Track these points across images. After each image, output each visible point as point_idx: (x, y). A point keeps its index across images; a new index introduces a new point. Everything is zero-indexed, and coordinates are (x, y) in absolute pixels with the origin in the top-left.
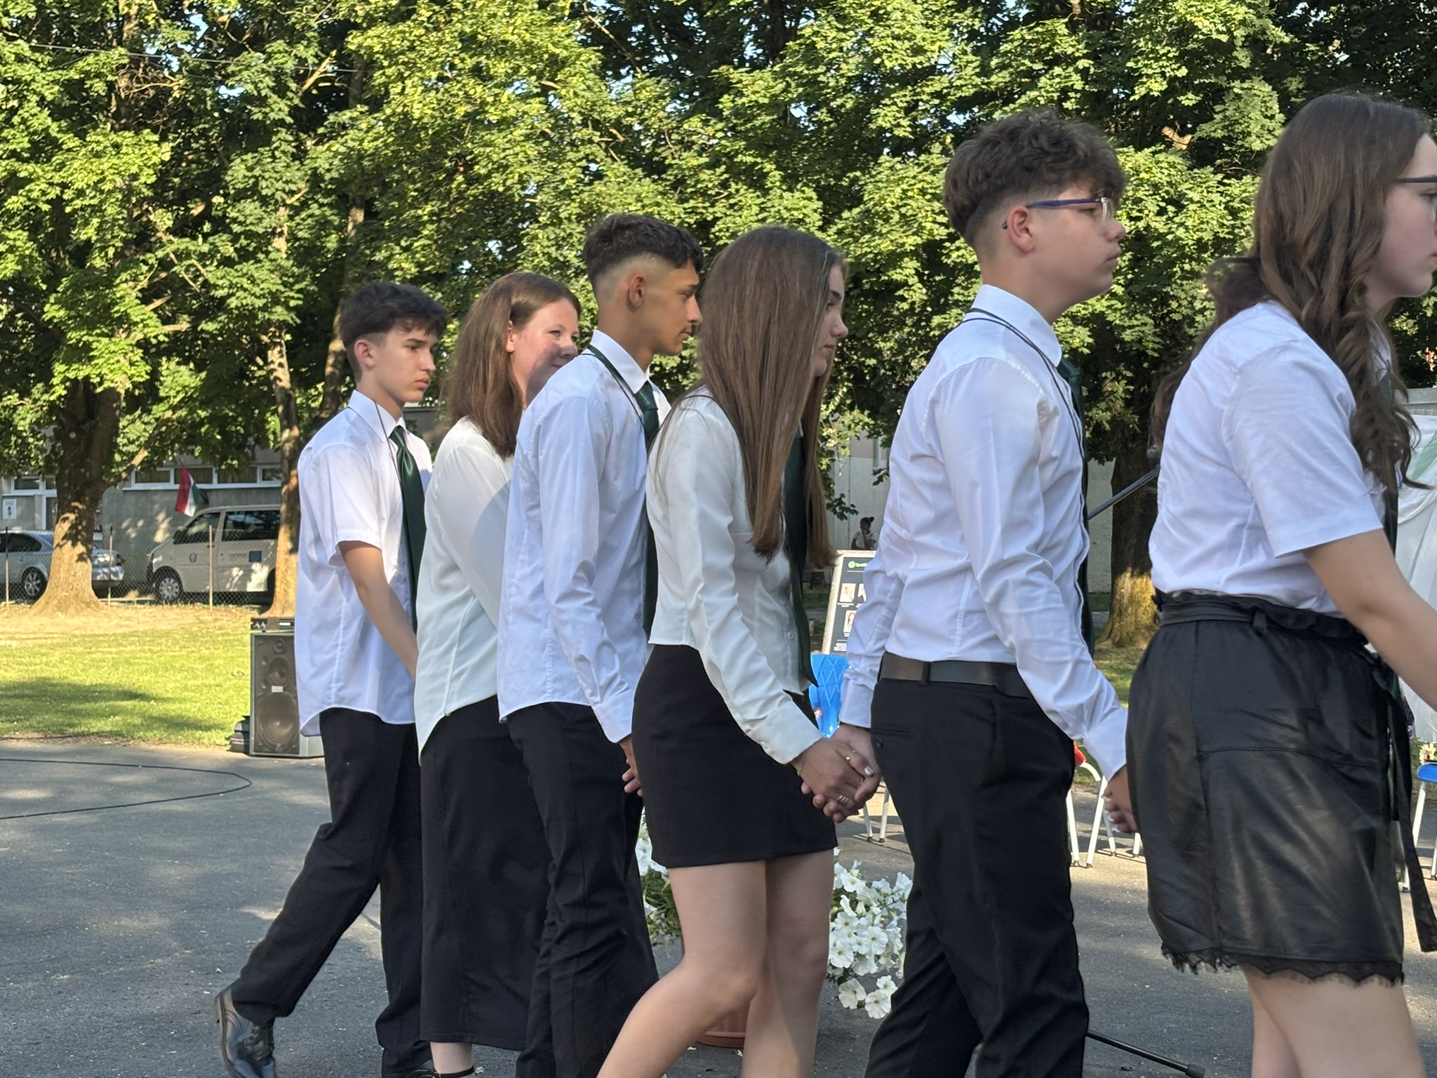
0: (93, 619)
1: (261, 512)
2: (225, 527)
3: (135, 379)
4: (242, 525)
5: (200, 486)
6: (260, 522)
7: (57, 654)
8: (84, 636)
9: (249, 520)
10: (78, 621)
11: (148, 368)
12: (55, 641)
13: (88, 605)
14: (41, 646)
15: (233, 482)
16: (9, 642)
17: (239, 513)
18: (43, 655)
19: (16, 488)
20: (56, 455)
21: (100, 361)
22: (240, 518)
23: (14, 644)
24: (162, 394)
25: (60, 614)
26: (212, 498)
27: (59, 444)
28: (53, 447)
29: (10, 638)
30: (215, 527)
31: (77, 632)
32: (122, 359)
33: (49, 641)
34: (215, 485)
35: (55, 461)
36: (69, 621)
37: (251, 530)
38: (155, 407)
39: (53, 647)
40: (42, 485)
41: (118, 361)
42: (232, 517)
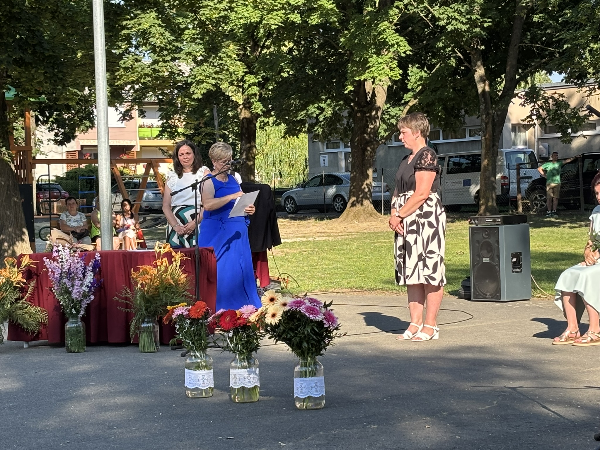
0: (374, 224)
1: (469, 156)
2: (448, 166)
3: (393, 78)
4: (459, 164)
5: (432, 142)
6: (469, 162)
7: (355, 245)
8: (369, 233)
9: (463, 161)
10: (365, 225)
11: (401, 72)
12: (353, 237)
14: (346, 240)
15: (452, 139)
16: (327, 238)
17: (456, 157)
18: (347, 244)
19: (327, 148)
20: (350, 127)
21: (373, 69)
22: (457, 160)
23: (331, 238)
24: (409, 87)
25: (355, 220)
26: (440, 149)
27: (351, 120)
28: (348, 122)
29: (328, 236)
30: (442, 166)
31: (365, 231)
32: (386, 67)
33: (350, 237)
34: (441, 141)
35: (349, 130)
36: (360, 225)
37: (463, 167)
38: (405, 95)
39: (353, 240)
40: (342, 145)
41: (384, 68)
42: (452, 159)
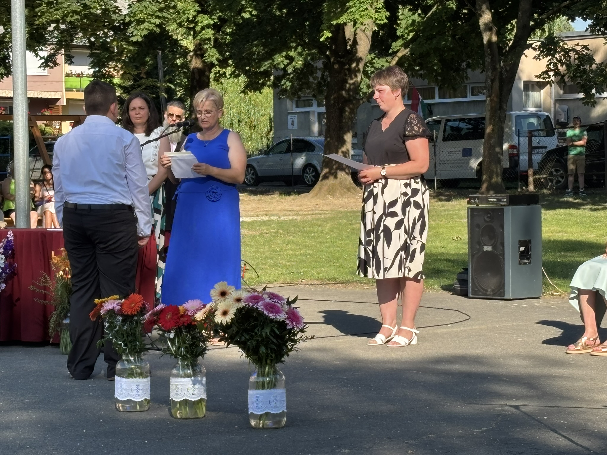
0: (352, 200)
1: (470, 119)
2: (445, 131)
3: (378, 22)
4: (458, 129)
5: (426, 101)
6: (470, 126)
7: (328, 226)
8: (346, 212)
9: (462, 125)
11: (388, 14)
12: (327, 216)
13: (349, 190)
14: (317, 219)
15: (450, 98)
16: (295, 217)
17: (455, 120)
18: (319, 226)
19: (297, 106)
20: (325, 81)
21: (354, 9)
22: (456, 124)
23: (299, 218)
24: (399, 33)
25: (329, 197)
26: (435, 110)
27: (327, 73)
28: (323, 76)
29: (296, 214)
30: (438, 131)
31: (342, 210)
32: (369, 8)
33: (323, 216)
34: (437, 100)
35: (324, 85)
36: (336, 202)
37: (463, 133)
38: (394, 44)
39: (326, 220)
40: (315, 103)
41: (367, 9)
42: (450, 124)
